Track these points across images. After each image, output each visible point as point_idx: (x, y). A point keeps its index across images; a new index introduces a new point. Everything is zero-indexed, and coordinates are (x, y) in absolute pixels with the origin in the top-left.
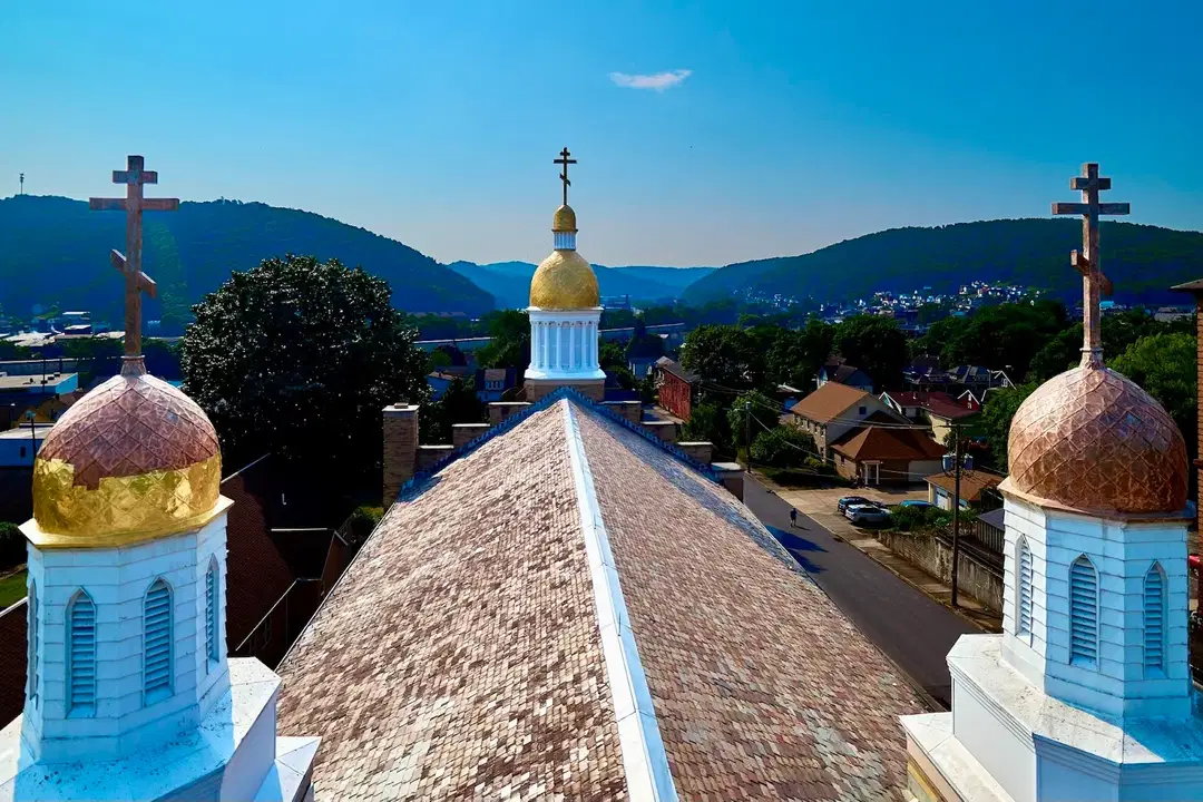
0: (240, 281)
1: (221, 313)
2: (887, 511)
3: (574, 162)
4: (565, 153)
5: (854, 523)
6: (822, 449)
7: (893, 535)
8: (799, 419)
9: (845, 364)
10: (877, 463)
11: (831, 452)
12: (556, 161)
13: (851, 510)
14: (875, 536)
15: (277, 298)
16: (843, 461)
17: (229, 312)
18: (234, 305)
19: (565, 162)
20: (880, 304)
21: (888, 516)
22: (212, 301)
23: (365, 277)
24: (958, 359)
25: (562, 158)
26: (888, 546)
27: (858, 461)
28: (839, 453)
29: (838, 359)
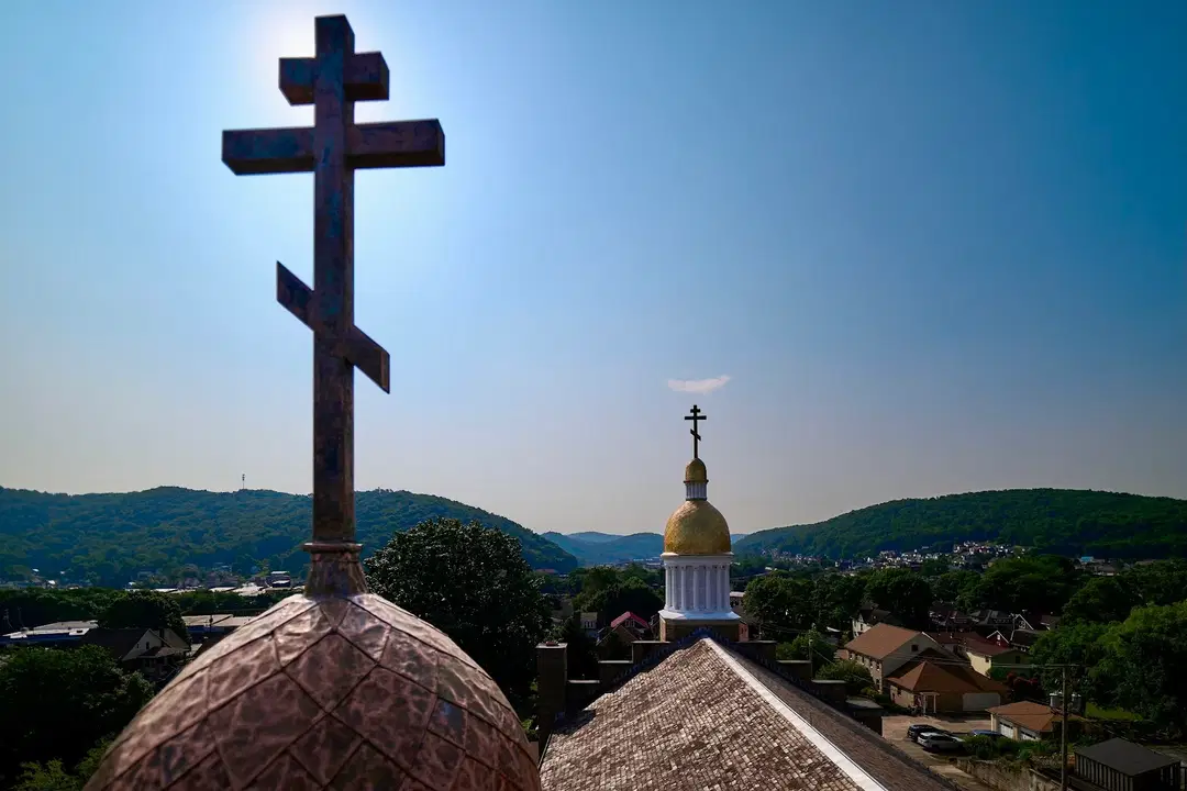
0: (402, 539)
1: (387, 566)
2: (959, 740)
3: (704, 418)
4: (695, 410)
5: (926, 749)
6: (878, 681)
7: (975, 764)
8: (853, 655)
9: (878, 608)
10: (935, 694)
11: (887, 683)
12: (687, 418)
13: (923, 737)
14: (953, 761)
15: (433, 552)
16: (899, 693)
17: (393, 565)
18: (397, 559)
19: (695, 418)
20: (886, 561)
21: (960, 744)
22: (380, 556)
23: (501, 535)
24: (975, 604)
25: (692, 414)
26: (970, 773)
27: (916, 692)
28: (895, 685)
29: (869, 603)
